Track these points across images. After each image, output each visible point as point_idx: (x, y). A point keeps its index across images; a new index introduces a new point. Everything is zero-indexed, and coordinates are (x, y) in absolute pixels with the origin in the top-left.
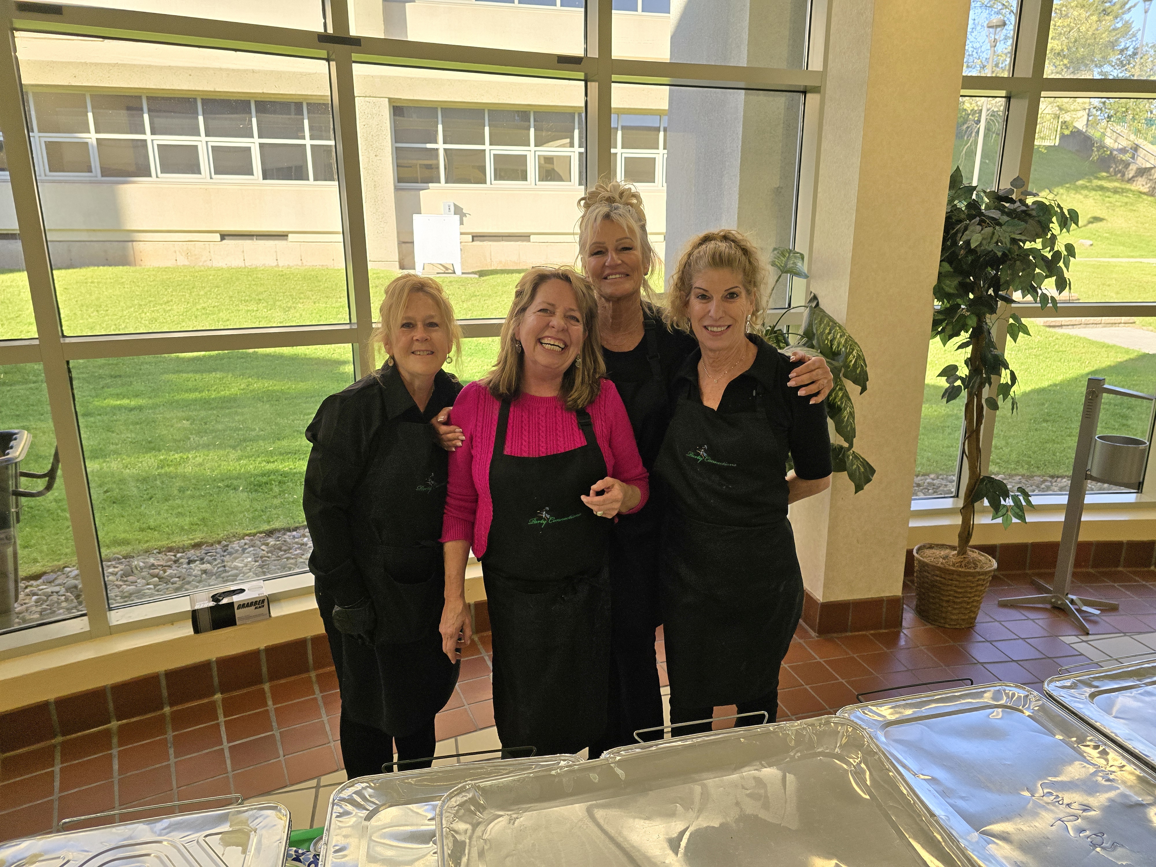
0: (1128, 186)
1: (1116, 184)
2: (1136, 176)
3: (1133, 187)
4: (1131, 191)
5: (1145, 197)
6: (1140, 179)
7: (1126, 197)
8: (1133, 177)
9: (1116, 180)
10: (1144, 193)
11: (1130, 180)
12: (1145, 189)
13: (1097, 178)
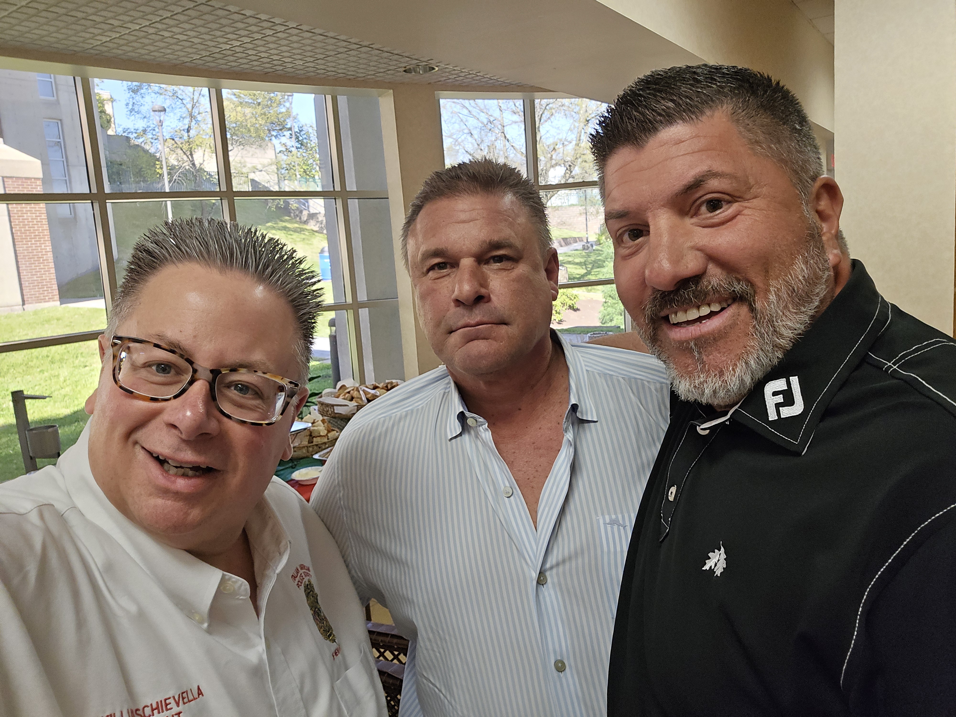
0: (305, 227)
1: (296, 225)
2: (309, 219)
3: (308, 227)
4: (307, 230)
5: (317, 234)
6: (311, 221)
7: (304, 234)
8: (307, 220)
9: (296, 222)
10: (316, 232)
11: (306, 222)
12: (316, 228)
13: (282, 221)
